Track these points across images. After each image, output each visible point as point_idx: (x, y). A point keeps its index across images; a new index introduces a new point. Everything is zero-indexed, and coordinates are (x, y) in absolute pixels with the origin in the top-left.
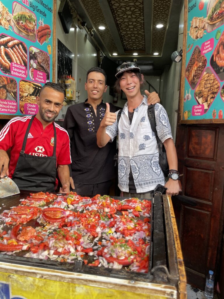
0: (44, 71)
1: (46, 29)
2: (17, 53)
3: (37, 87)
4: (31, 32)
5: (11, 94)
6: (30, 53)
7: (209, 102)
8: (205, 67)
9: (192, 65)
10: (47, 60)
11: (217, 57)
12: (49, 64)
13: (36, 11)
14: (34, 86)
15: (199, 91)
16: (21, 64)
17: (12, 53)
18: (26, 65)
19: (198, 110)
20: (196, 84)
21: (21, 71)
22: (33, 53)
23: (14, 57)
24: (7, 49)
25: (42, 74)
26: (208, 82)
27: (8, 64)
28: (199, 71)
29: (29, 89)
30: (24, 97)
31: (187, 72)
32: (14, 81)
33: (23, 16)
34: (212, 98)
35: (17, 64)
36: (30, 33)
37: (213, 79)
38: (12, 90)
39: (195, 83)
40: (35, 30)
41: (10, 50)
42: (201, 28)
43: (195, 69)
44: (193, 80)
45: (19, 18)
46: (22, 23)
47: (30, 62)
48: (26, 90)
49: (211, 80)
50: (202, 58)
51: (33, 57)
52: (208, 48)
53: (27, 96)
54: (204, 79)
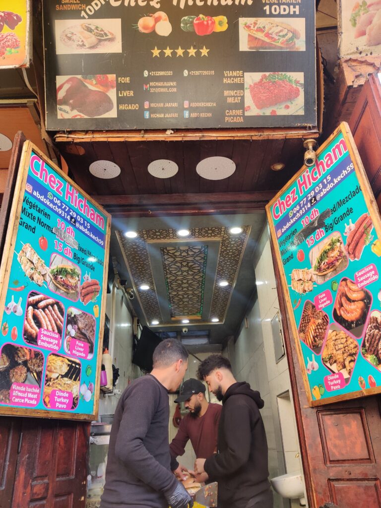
0: (86, 340)
1: (94, 285)
2: (50, 315)
3: (74, 365)
4: (72, 289)
5: (34, 375)
6: (69, 316)
7: (348, 368)
8: (327, 324)
9: (307, 324)
10: (91, 325)
11: (341, 311)
12: (94, 331)
13: (81, 264)
14: (70, 363)
15: (329, 355)
16: (53, 331)
17: (42, 315)
18: (60, 331)
19: (335, 382)
20: (321, 347)
21: (52, 341)
22: (73, 316)
23: (45, 321)
24: (36, 310)
25: (82, 345)
26: (339, 341)
27: (35, 330)
28: (320, 330)
29: (61, 367)
30: (52, 380)
31: (302, 333)
32: (41, 355)
33: (63, 270)
34: (351, 361)
35: (48, 330)
36: (70, 290)
37: (344, 337)
38: (35, 368)
39: (319, 346)
40: (79, 286)
41: (41, 312)
42: (307, 280)
43: (314, 328)
44: (314, 342)
45: (57, 271)
46: (61, 278)
47: (67, 327)
48: (57, 369)
49: (342, 338)
50: (319, 314)
51: (72, 320)
52: (325, 302)
53: (57, 378)
54: (331, 338)
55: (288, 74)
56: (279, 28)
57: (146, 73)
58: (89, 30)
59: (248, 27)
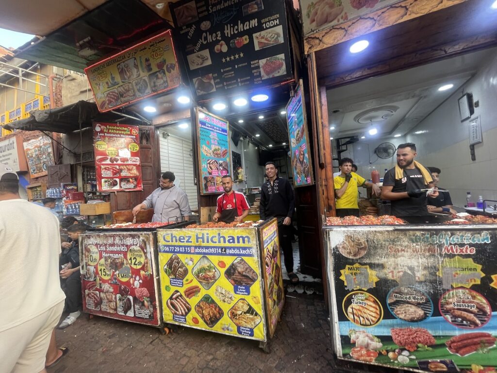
0: (226, 170)
1: (226, 150)
2: (214, 165)
6: (219, 164)
12: (228, 166)
13: (220, 145)
21: (216, 173)
27: (211, 171)
35: (214, 170)
36: (219, 155)
40: (221, 153)
41: (211, 165)
45: (214, 150)
47: (219, 167)
55: (277, 56)
56: (271, 34)
57: (222, 71)
58: (199, 57)
59: (257, 38)
